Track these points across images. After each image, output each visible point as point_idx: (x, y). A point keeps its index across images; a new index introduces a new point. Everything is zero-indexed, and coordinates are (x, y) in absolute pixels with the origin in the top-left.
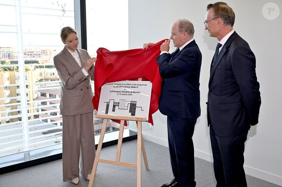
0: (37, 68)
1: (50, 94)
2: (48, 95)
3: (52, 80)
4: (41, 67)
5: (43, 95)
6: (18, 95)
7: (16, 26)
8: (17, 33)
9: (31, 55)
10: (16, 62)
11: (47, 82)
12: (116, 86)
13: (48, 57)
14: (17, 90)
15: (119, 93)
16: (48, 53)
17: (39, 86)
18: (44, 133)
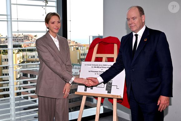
0: (21, 51)
1: (30, 75)
2: (29, 75)
3: (32, 62)
4: (23, 50)
5: (25, 75)
6: (3, 75)
7: (7, 15)
8: (7, 21)
9: (15, 40)
10: (6, 46)
11: (28, 64)
12: (94, 66)
13: (29, 42)
14: (3, 70)
15: (96, 73)
16: (30, 38)
17: (21, 67)
18: (25, 109)
